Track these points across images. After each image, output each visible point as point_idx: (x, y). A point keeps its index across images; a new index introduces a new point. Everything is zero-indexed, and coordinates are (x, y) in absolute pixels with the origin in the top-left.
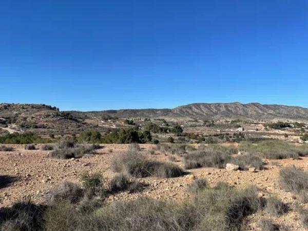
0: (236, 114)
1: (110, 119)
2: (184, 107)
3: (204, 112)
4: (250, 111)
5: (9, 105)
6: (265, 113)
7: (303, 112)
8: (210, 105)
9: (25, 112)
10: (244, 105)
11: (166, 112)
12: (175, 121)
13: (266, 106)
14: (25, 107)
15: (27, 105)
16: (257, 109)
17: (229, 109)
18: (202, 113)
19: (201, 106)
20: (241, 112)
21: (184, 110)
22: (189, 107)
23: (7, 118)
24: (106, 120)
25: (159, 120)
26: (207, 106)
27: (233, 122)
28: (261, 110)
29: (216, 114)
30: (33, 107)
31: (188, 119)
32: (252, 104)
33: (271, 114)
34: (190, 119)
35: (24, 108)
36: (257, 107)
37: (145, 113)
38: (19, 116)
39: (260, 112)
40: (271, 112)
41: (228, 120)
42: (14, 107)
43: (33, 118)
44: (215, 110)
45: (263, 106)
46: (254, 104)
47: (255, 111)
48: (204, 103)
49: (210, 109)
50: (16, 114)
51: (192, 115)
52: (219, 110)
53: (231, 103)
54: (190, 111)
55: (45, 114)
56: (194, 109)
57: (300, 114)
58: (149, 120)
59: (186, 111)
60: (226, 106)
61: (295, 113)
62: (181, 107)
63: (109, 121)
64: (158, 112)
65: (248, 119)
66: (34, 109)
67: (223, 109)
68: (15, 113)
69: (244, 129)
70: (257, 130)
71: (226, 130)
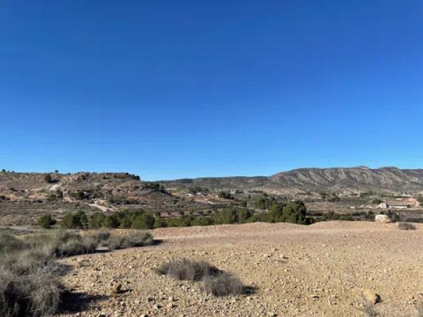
0: (363, 183)
1: (200, 191)
2: (285, 174)
3: (314, 181)
4: (384, 179)
5: (88, 175)
6: (407, 182)
8: (323, 170)
9: (107, 183)
10: (373, 171)
11: (261, 180)
12: (279, 194)
13: (404, 171)
14: (106, 177)
15: (108, 174)
16: (394, 176)
17: (353, 176)
18: (312, 182)
19: (311, 173)
20: (370, 180)
22: (293, 174)
23: (89, 192)
24: (194, 192)
25: (256, 192)
26: (317, 171)
27: (362, 195)
28: (400, 176)
29: (333, 183)
30: (116, 176)
31: (297, 191)
32: (385, 168)
33: (415, 183)
34: (301, 191)
35: (105, 178)
36: (394, 172)
37: (232, 183)
38: (102, 188)
39: (399, 179)
40: (416, 180)
41: (355, 192)
42: (94, 177)
43: (119, 190)
44: (331, 178)
45: (402, 171)
46: (389, 169)
47: (391, 179)
48: (314, 169)
49: (323, 177)
50: (98, 187)
51: (299, 185)
52: (337, 177)
53: (353, 168)
54: (295, 180)
55: (132, 185)
56: (301, 176)
58: (242, 192)
59: (290, 180)
60: (347, 172)
63: (199, 193)
64: (249, 182)
65: (385, 190)
66: (118, 180)
67: (343, 176)
68: (96, 184)
69: (388, 206)
70: (409, 206)
71: (362, 206)
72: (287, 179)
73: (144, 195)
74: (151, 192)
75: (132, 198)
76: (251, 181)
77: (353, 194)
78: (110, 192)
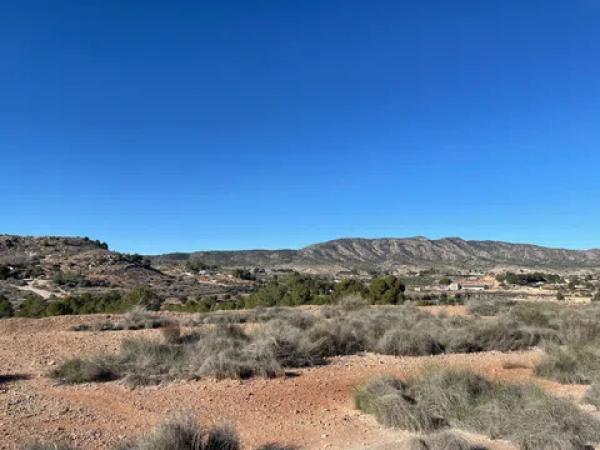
0: (420, 259)
1: (204, 268)
2: (322, 246)
3: (359, 255)
4: (447, 253)
5: (16, 239)
6: (473, 257)
7: (540, 255)
8: (370, 241)
9: (51, 253)
10: (433, 242)
11: (289, 255)
12: (314, 273)
13: (471, 243)
14: (50, 243)
15: (52, 238)
16: (458, 249)
17: (408, 249)
18: (356, 257)
19: (354, 244)
20: (430, 255)
21: (323, 251)
22: (332, 246)
23: (19, 266)
24: (196, 271)
25: (282, 270)
26: (366, 244)
27: (423, 274)
28: (466, 250)
29: (383, 258)
30: (67, 242)
31: (338, 268)
32: (448, 239)
33: (484, 259)
34: (343, 269)
35: (47, 245)
36: (458, 245)
38: (42, 261)
39: (464, 254)
40: (484, 254)
41: (413, 269)
42: (27, 243)
43: (73, 265)
44: (380, 252)
45: (468, 242)
46: (452, 240)
47: (455, 253)
48: (359, 239)
49: (370, 250)
50: (35, 258)
51: (339, 261)
52: (388, 251)
53: (409, 239)
54: (334, 254)
55: (95, 256)
56: (341, 248)
57: (536, 258)
58: (263, 271)
59: (328, 255)
60: (401, 244)
61: (527, 256)
62: (316, 245)
63: (202, 272)
64: (272, 256)
65: (450, 268)
66: (71, 248)
67: (395, 249)
68: (32, 254)
69: (460, 287)
70: (486, 287)
71: (427, 288)
72: (324, 252)
73: (116, 273)
74: (128, 267)
75: (96, 276)
76: (275, 256)
77: (411, 273)
78: (57, 267)
